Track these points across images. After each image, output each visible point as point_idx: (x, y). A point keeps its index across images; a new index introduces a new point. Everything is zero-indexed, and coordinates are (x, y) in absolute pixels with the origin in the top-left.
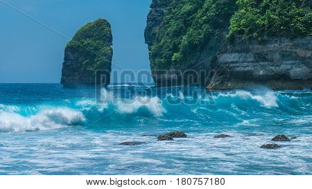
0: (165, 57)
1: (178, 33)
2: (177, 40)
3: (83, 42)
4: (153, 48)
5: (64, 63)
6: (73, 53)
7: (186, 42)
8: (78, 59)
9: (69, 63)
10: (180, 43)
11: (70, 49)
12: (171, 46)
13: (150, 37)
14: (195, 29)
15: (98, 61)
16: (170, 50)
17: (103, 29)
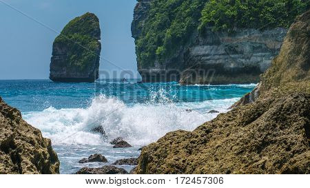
0: (150, 52)
1: (162, 27)
2: (161, 34)
3: (71, 37)
4: (139, 41)
5: (52, 58)
6: (61, 48)
7: (169, 36)
8: (65, 54)
9: (57, 58)
10: (164, 37)
11: (58, 44)
12: (156, 40)
13: (136, 31)
14: (178, 22)
15: (84, 56)
16: (155, 44)
17: (91, 23)
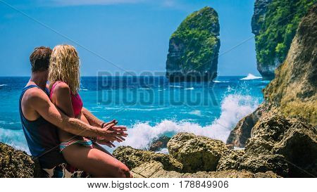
0: (270, 48)
1: (283, 22)
2: (281, 29)
3: (188, 33)
4: (259, 37)
5: (168, 55)
6: (177, 45)
7: (289, 31)
8: (182, 51)
9: (174, 54)
10: (284, 33)
11: (175, 40)
12: (276, 37)
13: (257, 26)
15: (202, 53)
16: (275, 40)
17: (209, 18)
